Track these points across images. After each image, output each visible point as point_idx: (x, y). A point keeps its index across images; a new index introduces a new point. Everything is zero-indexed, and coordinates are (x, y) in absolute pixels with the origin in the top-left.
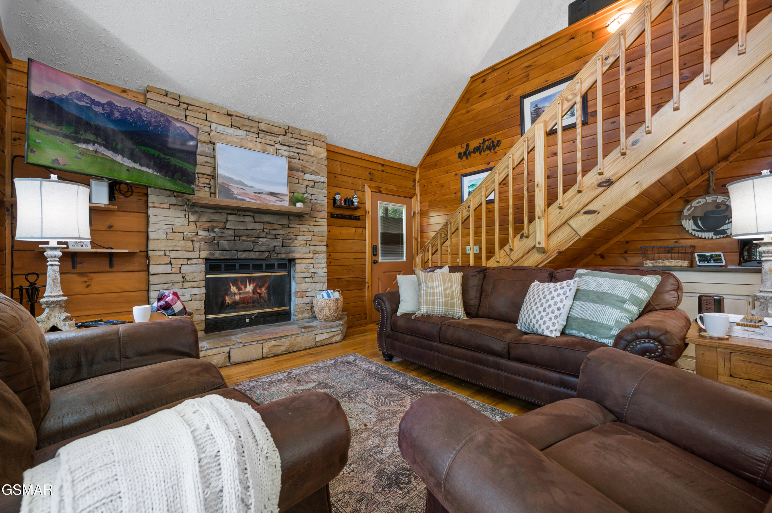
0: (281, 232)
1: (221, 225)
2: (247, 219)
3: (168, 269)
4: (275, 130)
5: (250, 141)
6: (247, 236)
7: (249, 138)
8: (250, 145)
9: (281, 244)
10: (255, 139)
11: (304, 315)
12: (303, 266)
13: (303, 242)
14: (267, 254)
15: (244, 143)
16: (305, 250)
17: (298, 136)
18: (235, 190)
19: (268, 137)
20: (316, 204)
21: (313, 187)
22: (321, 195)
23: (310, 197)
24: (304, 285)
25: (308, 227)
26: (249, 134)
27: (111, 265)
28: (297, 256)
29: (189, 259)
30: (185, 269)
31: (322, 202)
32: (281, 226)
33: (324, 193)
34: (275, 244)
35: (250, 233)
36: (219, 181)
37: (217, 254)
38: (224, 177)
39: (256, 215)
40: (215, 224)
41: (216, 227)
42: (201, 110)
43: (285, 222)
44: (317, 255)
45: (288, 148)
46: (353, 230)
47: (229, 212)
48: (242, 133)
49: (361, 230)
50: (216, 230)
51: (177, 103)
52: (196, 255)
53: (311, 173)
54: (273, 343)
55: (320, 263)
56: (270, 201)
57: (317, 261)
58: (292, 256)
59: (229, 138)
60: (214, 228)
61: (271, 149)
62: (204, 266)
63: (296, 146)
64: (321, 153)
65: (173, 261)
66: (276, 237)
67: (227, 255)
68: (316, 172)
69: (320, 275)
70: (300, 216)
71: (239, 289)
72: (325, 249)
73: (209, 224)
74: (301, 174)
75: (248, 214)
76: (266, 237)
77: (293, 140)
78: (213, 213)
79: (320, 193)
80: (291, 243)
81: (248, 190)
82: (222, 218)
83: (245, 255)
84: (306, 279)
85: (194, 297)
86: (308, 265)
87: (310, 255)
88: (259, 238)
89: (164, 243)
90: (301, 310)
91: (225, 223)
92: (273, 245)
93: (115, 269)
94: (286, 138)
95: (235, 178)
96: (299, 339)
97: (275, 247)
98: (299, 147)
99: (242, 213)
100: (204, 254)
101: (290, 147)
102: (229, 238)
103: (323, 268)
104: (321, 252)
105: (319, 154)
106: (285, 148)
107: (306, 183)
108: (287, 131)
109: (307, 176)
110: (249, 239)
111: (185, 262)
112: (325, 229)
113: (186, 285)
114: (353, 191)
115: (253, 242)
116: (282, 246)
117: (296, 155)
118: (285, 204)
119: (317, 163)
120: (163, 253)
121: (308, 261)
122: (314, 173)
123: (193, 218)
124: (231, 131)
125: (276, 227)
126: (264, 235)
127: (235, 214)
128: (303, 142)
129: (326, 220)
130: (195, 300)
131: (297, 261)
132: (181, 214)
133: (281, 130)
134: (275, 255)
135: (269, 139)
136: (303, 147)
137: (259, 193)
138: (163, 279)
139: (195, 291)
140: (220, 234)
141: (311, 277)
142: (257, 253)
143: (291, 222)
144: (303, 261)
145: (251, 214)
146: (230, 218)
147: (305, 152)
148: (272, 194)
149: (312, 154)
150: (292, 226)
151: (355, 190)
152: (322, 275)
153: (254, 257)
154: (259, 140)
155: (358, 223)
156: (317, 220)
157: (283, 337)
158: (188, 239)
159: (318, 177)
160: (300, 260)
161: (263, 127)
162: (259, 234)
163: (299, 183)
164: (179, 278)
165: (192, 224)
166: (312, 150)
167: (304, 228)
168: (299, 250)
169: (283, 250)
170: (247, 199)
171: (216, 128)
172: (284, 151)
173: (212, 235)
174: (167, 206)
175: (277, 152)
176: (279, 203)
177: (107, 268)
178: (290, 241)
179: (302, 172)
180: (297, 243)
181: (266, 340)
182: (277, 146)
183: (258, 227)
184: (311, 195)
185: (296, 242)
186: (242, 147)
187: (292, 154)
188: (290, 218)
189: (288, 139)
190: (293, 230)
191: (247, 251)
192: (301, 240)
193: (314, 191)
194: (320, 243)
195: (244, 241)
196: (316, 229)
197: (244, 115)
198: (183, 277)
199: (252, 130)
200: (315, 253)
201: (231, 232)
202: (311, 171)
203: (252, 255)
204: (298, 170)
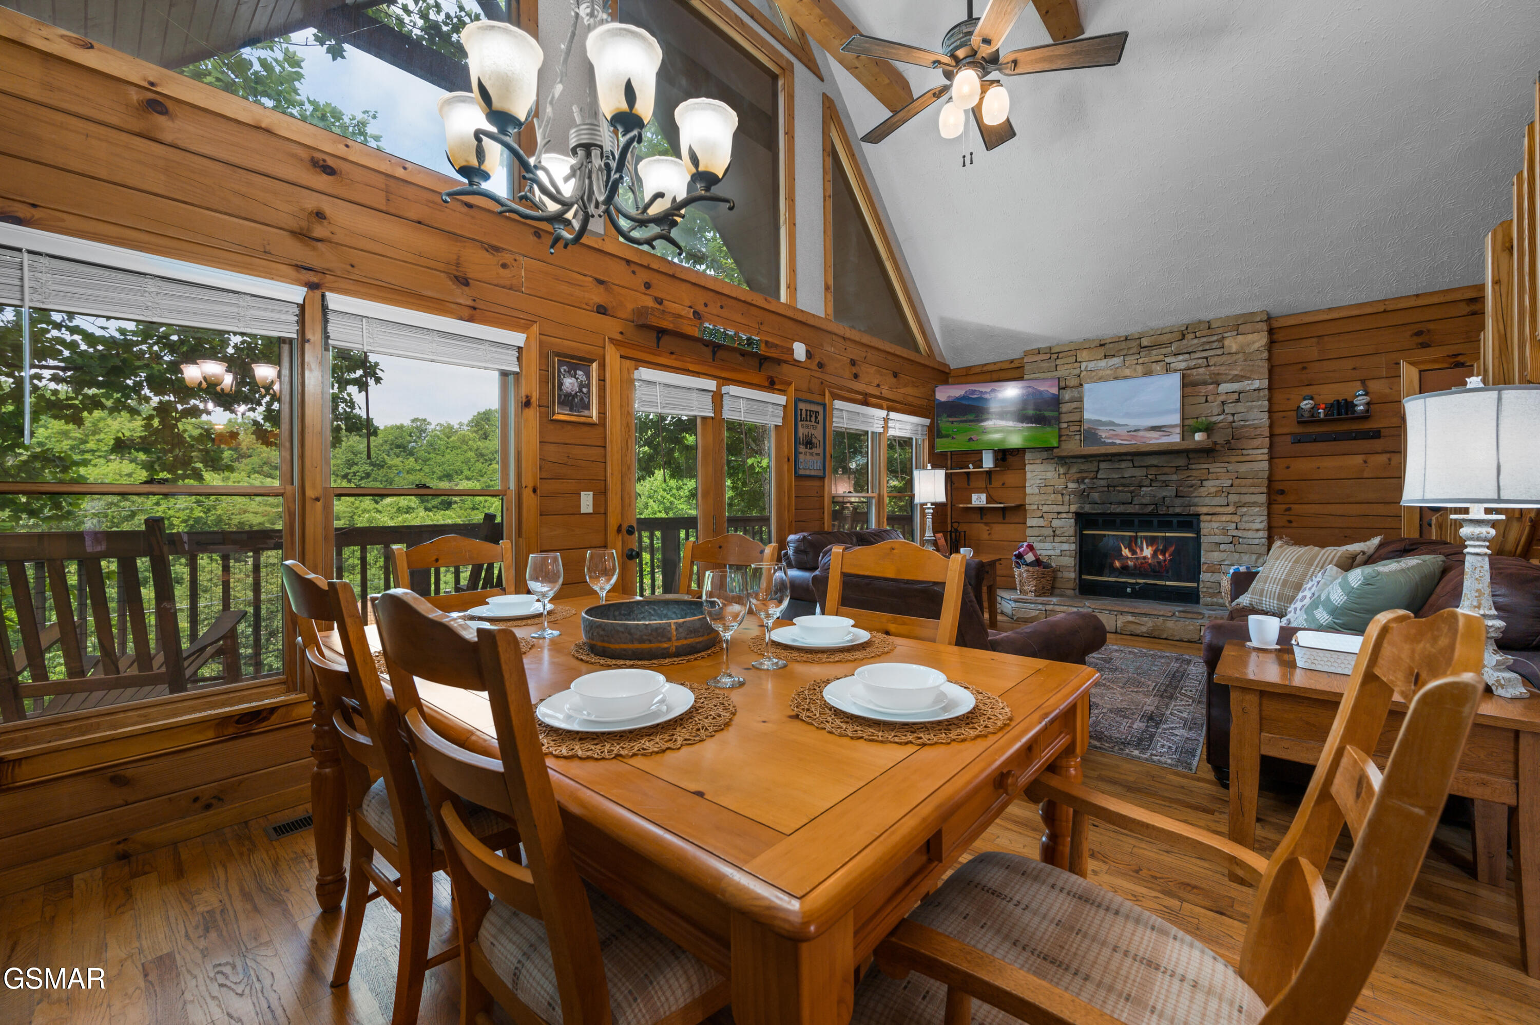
0: (1175, 477)
1: (1092, 475)
2: (1123, 465)
3: (1041, 522)
4: (1164, 338)
5: (1127, 368)
6: (1124, 485)
7: (1127, 363)
8: (1127, 372)
9: (1174, 494)
10: (1136, 362)
11: (1215, 600)
12: (1215, 525)
13: (1213, 490)
14: (1150, 508)
15: (1121, 373)
16: (1218, 501)
17: (1205, 332)
18: (1103, 434)
19: (1154, 352)
20: (1243, 426)
21: (1238, 401)
22: (1255, 410)
23: (1230, 418)
24: (1216, 554)
25: (1226, 465)
26: (1127, 358)
27: (1004, 518)
28: (1204, 510)
29: (1059, 513)
30: (1056, 523)
31: (1256, 422)
32: (1174, 469)
33: (1261, 406)
34: (1164, 494)
35: (1127, 481)
36: (1086, 426)
37: (1087, 508)
38: (1090, 421)
39: (1135, 458)
40: (1085, 475)
41: (1086, 478)
42: (1070, 353)
43: (1181, 462)
44: (1245, 509)
45: (1187, 356)
46: (1359, 459)
47: (1102, 458)
48: (1117, 361)
49: (1383, 458)
50: (1086, 481)
51: (1048, 356)
52: (1065, 508)
53: (1232, 381)
54: (1130, 618)
55: (1253, 522)
56: (1151, 439)
57: (1245, 518)
58: (1193, 510)
59: (1101, 373)
60: (1083, 479)
61: (1157, 367)
62: (1073, 520)
63: (1201, 348)
64: (1254, 342)
65: (1045, 515)
66: (1166, 484)
67: (1098, 509)
68: (1242, 376)
69: (1250, 542)
70: (1208, 452)
71: (1133, 552)
72: (1263, 498)
73: (1079, 475)
74: (1211, 387)
75: (1125, 458)
76: (1151, 486)
77: (1196, 341)
78: (1082, 463)
79: (1251, 408)
80: (1192, 492)
81: (1119, 430)
82: (1093, 467)
83: (1120, 509)
84: (1222, 546)
85: (1064, 553)
86: (1225, 524)
87: (1231, 509)
88: (1141, 487)
89: (1037, 498)
90: (1210, 590)
91: (1097, 472)
92: (1160, 496)
93: (1007, 520)
94: (1184, 342)
95: (1104, 419)
96: (1170, 624)
97: (1164, 498)
98: (1207, 347)
99: (1118, 458)
100: (1073, 508)
101: (1189, 353)
102: (1101, 489)
103: (1258, 530)
104: (1255, 504)
105: (1248, 345)
106: (1181, 357)
107: (1223, 398)
108: (1185, 332)
109: (1224, 388)
110: (1126, 489)
111: (1055, 516)
112: (1265, 465)
113: (1057, 539)
114: (1359, 383)
115: (1131, 492)
116: (1176, 496)
117: (1200, 361)
118: (1175, 438)
119: (1245, 360)
120: (1036, 507)
121: (1224, 518)
122: (1237, 379)
123: (1062, 471)
124: (1103, 363)
125: (1166, 470)
126: (1147, 482)
127: (1110, 460)
128: (1215, 338)
129: (1266, 451)
130: (1065, 556)
131: (1202, 518)
132: (1051, 467)
133: (1173, 335)
134: (1165, 509)
135: (1155, 354)
136: (1215, 345)
137: (1135, 431)
138: (1036, 532)
139: (1065, 547)
140: (1091, 486)
141: (1231, 543)
142: (1137, 507)
143: (1192, 462)
144: (1214, 518)
145: (1129, 458)
146: (1103, 465)
147: (1219, 352)
148: (1154, 429)
149: (1234, 350)
150: (1193, 467)
151: (1363, 382)
152: (1256, 541)
153: (1133, 511)
154: (1140, 361)
155: (1377, 444)
156: (1245, 452)
157: (1146, 615)
158: (1058, 492)
159: (1246, 382)
160: (1209, 517)
161: (1145, 342)
162: (1140, 482)
163: (1207, 401)
164: (1049, 532)
165: (1062, 476)
166: (1232, 343)
167: (1217, 468)
168: (1207, 501)
169: (1178, 501)
170: (1118, 442)
171: (1087, 367)
172: (1180, 363)
173: (1083, 486)
174: (1038, 461)
175: (1168, 370)
176: (1165, 440)
177: (1001, 520)
178: (1191, 489)
179: (1212, 383)
180: (1203, 491)
181: (1122, 613)
182: (1168, 360)
183: (1139, 473)
184: (1233, 415)
185: (1202, 489)
186: (1116, 378)
187: (1192, 363)
188: (1190, 456)
189: (1191, 342)
190: (1195, 473)
191: (1123, 504)
192: (1211, 486)
193: (1240, 407)
194: (1252, 490)
195: (1119, 491)
196: (1243, 468)
197: (1120, 337)
198: (1054, 531)
199: (1131, 352)
200: (1238, 505)
201: (1102, 483)
202: (1230, 377)
203: (1130, 509)
204: (1205, 383)
